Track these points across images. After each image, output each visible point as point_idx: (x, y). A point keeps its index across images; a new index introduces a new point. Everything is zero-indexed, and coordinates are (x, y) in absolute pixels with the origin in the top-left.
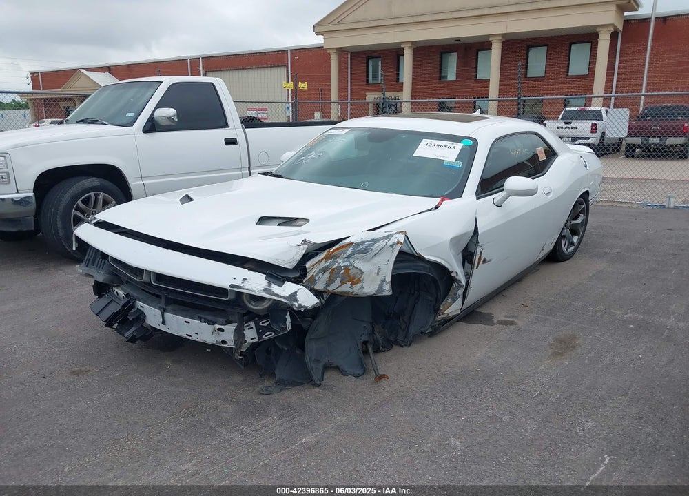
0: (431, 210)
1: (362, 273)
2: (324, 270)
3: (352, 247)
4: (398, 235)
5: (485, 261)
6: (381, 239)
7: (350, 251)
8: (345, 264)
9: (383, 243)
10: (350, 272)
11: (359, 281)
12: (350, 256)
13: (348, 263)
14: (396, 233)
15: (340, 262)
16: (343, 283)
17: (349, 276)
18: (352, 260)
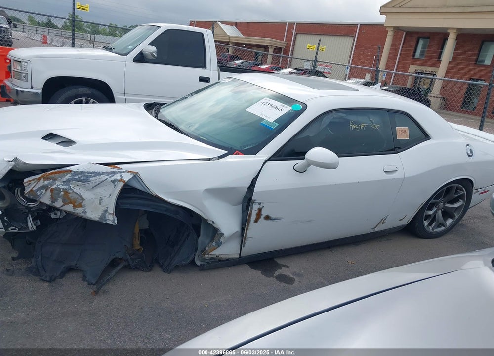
0: (209, 160)
1: (83, 199)
2: (45, 188)
3: (70, 174)
4: (123, 174)
5: (267, 218)
6: (103, 173)
7: (67, 177)
8: (64, 187)
9: (103, 177)
10: (70, 195)
11: (80, 205)
12: (68, 182)
13: (67, 187)
14: (123, 172)
15: (59, 184)
16: (65, 203)
17: (69, 198)
18: (72, 186)
